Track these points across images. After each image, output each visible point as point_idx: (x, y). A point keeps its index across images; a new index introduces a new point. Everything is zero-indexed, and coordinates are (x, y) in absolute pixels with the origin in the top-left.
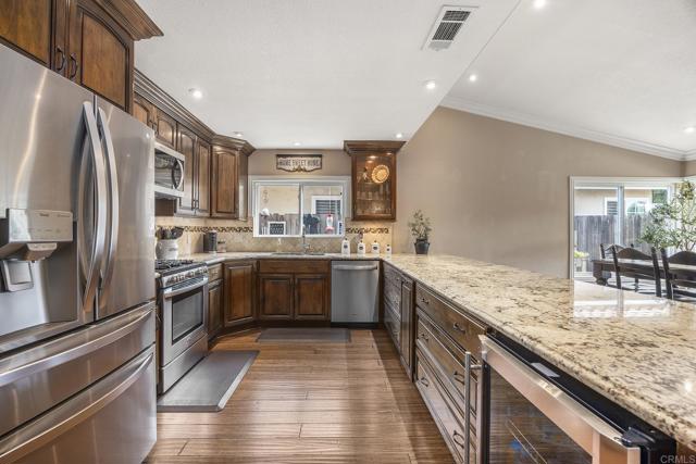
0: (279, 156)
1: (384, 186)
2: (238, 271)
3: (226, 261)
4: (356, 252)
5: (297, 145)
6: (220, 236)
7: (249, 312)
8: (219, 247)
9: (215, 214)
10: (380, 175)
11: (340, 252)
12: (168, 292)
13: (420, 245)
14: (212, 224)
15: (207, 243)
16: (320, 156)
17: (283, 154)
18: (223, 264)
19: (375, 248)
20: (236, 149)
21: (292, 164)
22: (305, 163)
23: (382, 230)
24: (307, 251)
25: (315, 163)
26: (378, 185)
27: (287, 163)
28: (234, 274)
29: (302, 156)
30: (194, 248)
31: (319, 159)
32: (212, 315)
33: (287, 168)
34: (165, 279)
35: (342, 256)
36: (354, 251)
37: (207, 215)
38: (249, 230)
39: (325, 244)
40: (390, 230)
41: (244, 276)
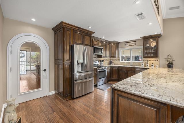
0: (125, 43)
1: (155, 48)
2: (114, 69)
3: (112, 66)
4: (146, 66)
5: (129, 40)
6: (113, 61)
7: (116, 77)
8: (113, 64)
9: (111, 57)
10: (153, 44)
11: (141, 66)
12: (98, 71)
13: (169, 65)
14: (112, 59)
15: (110, 63)
16: (136, 41)
17: (126, 42)
18: (111, 67)
19: (152, 65)
20: (115, 43)
21: (128, 44)
22: (132, 44)
23: (155, 60)
24: (132, 65)
25: (134, 43)
26: (153, 47)
27: (127, 44)
28: (113, 69)
29: (131, 42)
30: (108, 64)
31: (135, 42)
32: (108, 77)
33: (127, 45)
34: (98, 68)
35: (142, 67)
36: (145, 66)
37: (109, 57)
38: (119, 60)
39: (137, 64)
40: (158, 60)
41: (115, 70)
